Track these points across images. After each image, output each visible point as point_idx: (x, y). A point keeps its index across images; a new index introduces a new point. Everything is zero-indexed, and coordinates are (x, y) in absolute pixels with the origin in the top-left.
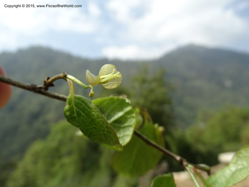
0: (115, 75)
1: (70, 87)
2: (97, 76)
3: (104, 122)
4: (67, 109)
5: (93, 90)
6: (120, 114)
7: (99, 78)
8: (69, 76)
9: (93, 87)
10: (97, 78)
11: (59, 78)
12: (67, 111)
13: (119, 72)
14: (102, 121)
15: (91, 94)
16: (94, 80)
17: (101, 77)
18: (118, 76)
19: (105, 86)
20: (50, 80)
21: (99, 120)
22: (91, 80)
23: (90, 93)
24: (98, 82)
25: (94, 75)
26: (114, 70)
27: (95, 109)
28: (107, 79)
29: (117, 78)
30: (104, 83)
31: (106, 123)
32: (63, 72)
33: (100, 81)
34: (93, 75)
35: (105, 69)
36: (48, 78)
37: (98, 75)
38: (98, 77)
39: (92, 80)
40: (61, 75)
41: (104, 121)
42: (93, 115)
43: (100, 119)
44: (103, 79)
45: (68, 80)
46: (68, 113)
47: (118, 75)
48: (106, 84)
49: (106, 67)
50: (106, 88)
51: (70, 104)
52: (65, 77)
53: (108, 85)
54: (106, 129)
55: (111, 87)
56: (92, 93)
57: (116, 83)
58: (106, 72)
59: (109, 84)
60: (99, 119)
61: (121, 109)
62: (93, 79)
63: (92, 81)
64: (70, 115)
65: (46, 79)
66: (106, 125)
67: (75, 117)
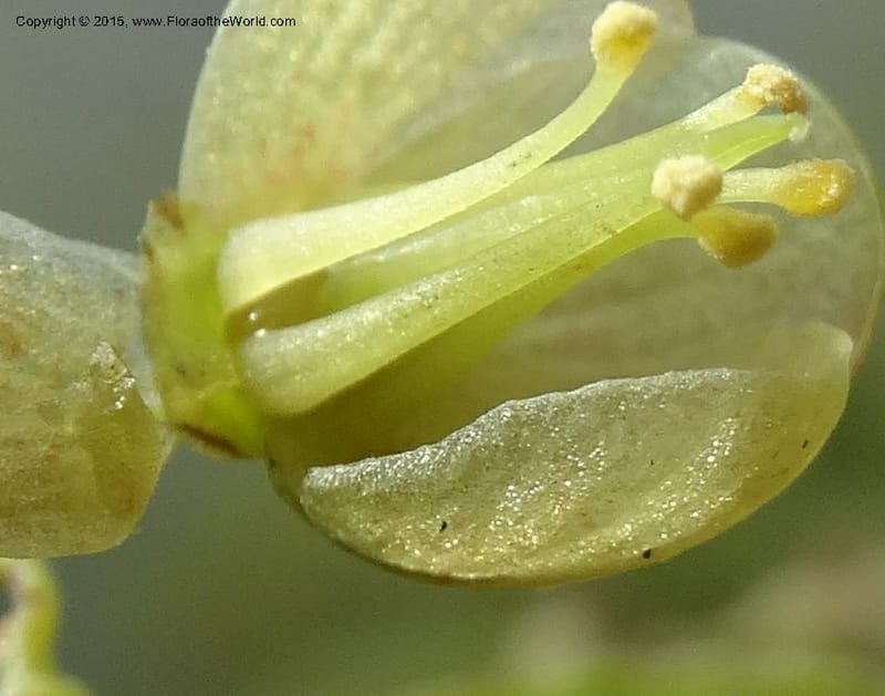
7: (207, 278)
13: (766, 74)
18: (767, 184)
19: (387, 502)
28: (447, 314)
29: (748, 245)
38: (173, 258)
50: (414, 556)
55: (586, 520)
58: (373, 81)
59: (511, 456)
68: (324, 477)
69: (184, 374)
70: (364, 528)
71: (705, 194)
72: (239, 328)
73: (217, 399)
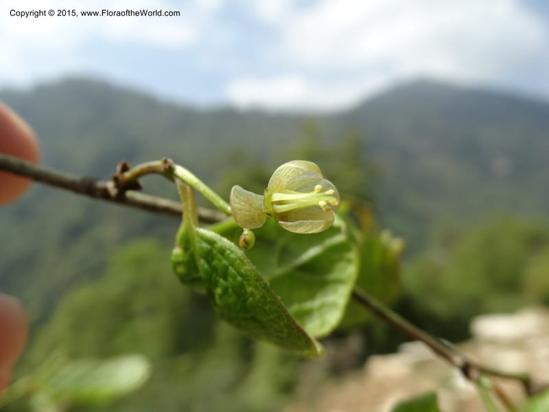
1: (184, 205)
2: (262, 194)
4: (179, 258)
8: (180, 171)
10: (264, 200)
11: (151, 171)
12: (177, 264)
15: (245, 240)
16: (255, 209)
17: (277, 197)
19: (287, 225)
20: (128, 175)
21: (267, 308)
22: (247, 211)
23: (243, 237)
24: (267, 211)
25: (254, 194)
27: (257, 281)
29: (328, 210)
30: (285, 216)
31: (285, 318)
32: (164, 159)
33: (273, 210)
34: (250, 193)
36: (125, 169)
37: (267, 191)
38: (267, 196)
39: (247, 207)
40: (158, 164)
42: (252, 295)
43: (269, 306)
44: (280, 203)
45: (178, 181)
46: (181, 270)
48: (293, 223)
49: (289, 170)
51: (186, 247)
52: (169, 173)
53: (296, 227)
54: (285, 330)
56: (247, 237)
60: (266, 305)
62: (250, 205)
63: (250, 211)
64: (188, 274)
65: (119, 168)
66: (286, 321)
67: (200, 280)
68: (280, 222)
69: (268, 208)
72: (273, 203)
73: (270, 210)
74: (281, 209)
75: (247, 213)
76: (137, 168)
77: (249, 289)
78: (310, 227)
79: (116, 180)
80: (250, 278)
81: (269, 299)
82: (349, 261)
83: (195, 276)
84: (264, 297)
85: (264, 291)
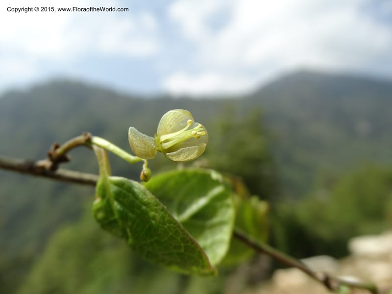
0: (193, 132)
1: (100, 163)
2: (153, 136)
3: (176, 232)
4: (99, 206)
5: (149, 166)
6: (202, 202)
7: (159, 139)
8: (98, 141)
9: (148, 161)
10: (155, 141)
11: (77, 145)
12: (98, 210)
13: (200, 125)
14: (172, 229)
15: (144, 174)
16: (149, 147)
17: (163, 138)
18: (200, 133)
19: (172, 156)
20: (59, 151)
21: (166, 227)
22: (142, 148)
23: (142, 173)
24: (157, 149)
25: (147, 136)
26: (189, 121)
27: (156, 206)
28: (177, 142)
29: (199, 137)
30: (171, 149)
31: (181, 233)
33: (162, 148)
34: (144, 135)
35: (170, 120)
36: (57, 147)
37: (157, 135)
38: (156, 138)
39: (143, 145)
40: (81, 138)
41: (178, 229)
42: (154, 218)
43: (167, 225)
44: (166, 141)
45: (95, 148)
46: (101, 215)
47: (198, 130)
48: (175, 152)
49: (171, 116)
50: (174, 160)
51: (103, 196)
52: (88, 143)
53: (179, 154)
54: (182, 245)
55: (187, 157)
56: (145, 172)
57: (195, 149)
58: (171, 125)
59: (181, 153)
60: (165, 225)
61: (202, 192)
62: (145, 144)
63: (145, 148)
64: (106, 218)
65: (52, 148)
66: (182, 236)
67: (115, 221)
68: (168, 154)
69: (158, 146)
70: (170, 158)
71: (196, 134)
72: (161, 143)
73: (159, 148)
74: (167, 145)
75: (143, 150)
76: (65, 145)
77: (152, 214)
78: (188, 152)
79: (50, 156)
80: (151, 205)
81: (167, 219)
82: (228, 206)
83: (112, 218)
84: (163, 218)
85: (162, 213)
